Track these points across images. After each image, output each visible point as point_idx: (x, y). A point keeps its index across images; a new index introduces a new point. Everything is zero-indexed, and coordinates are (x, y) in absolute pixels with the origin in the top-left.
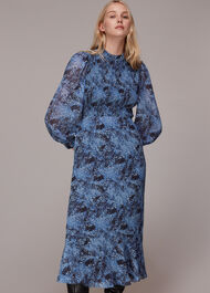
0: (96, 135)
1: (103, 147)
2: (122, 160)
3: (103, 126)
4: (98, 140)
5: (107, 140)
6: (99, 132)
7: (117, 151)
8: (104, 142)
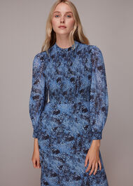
0: (52, 119)
1: (56, 128)
2: (72, 139)
3: (59, 112)
4: (53, 123)
5: (60, 123)
6: (54, 116)
7: (67, 132)
8: (57, 125)
